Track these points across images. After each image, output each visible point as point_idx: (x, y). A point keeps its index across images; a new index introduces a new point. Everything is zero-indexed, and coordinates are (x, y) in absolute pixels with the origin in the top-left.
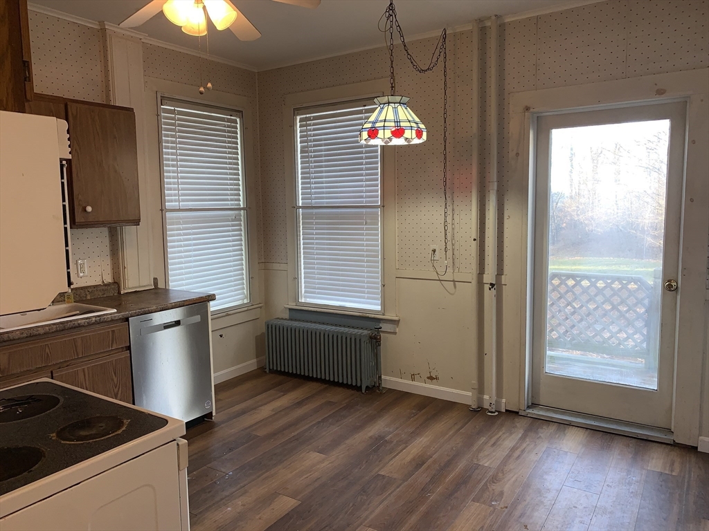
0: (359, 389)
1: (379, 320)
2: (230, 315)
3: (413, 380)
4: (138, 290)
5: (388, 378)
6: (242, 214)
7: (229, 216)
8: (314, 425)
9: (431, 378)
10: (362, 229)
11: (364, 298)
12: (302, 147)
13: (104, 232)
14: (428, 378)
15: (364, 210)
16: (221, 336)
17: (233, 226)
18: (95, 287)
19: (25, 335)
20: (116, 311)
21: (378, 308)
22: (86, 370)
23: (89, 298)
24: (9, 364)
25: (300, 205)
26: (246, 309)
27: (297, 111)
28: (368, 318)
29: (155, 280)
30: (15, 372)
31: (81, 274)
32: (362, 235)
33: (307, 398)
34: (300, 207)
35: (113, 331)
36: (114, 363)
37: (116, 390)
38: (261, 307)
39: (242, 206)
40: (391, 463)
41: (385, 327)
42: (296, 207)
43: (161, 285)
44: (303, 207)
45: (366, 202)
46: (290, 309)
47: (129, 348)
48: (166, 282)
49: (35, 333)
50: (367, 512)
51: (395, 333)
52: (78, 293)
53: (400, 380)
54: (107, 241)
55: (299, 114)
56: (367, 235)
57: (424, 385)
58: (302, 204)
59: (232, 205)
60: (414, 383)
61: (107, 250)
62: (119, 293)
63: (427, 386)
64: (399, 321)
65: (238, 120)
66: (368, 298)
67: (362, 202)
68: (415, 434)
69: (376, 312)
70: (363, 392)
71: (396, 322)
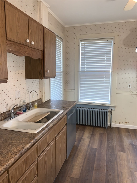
0: (105, 128)
4: (46, 101)
5: (113, 124)
6: (62, 74)
10: (104, 79)
11: (103, 100)
12: (81, 53)
14: (125, 123)
15: (105, 73)
21: (109, 103)
27: (81, 40)
28: (106, 106)
32: (104, 80)
35: (64, 119)
39: (62, 71)
42: (79, 72)
44: (81, 72)
45: (106, 70)
47: (66, 124)
55: (82, 42)
56: (105, 80)
57: (123, 125)
58: (81, 70)
60: (120, 124)
61: (39, 87)
63: (125, 125)
64: (116, 107)
65: (61, 42)
66: (105, 100)
67: (104, 70)
70: (107, 128)
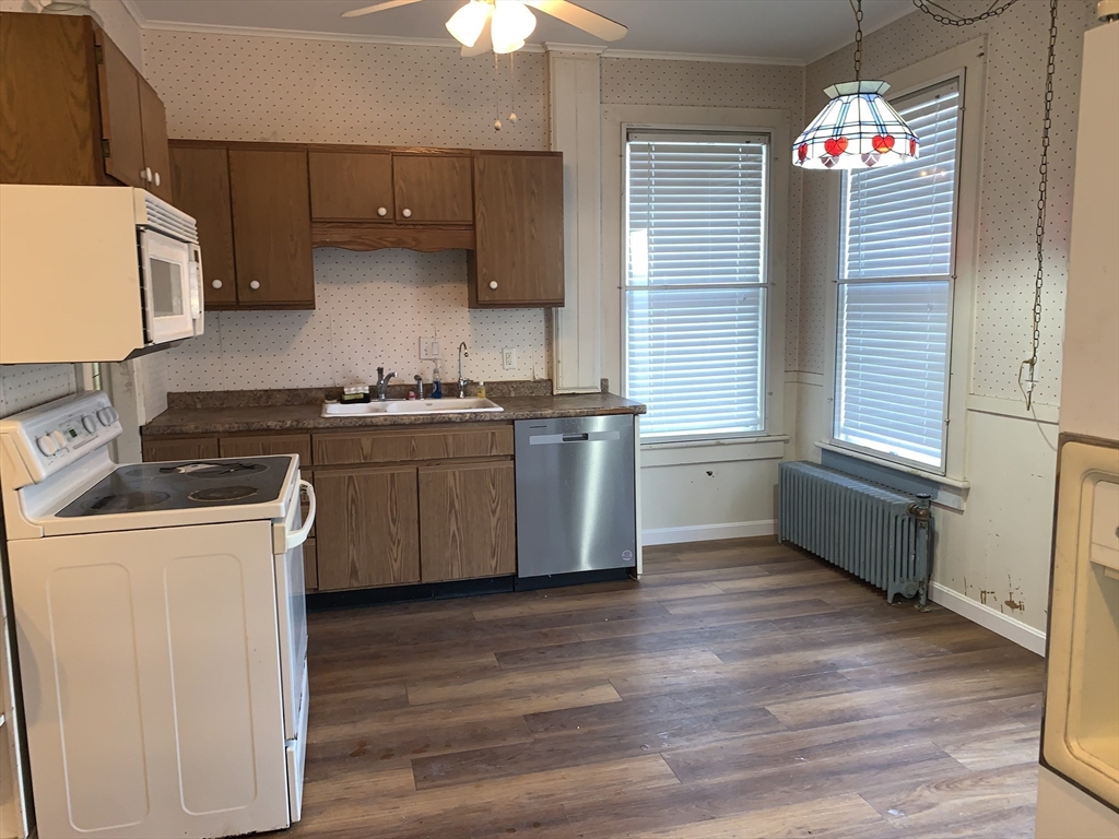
0: (883, 593)
1: (937, 485)
2: (723, 444)
3: (984, 601)
4: (577, 392)
5: (945, 589)
6: (761, 294)
7: (734, 296)
8: (755, 623)
9: (1011, 604)
10: (925, 319)
11: (920, 441)
13: (540, 313)
14: (1007, 603)
15: (927, 285)
16: (710, 474)
17: (740, 311)
18: (521, 382)
19: (388, 422)
20: (501, 409)
21: (936, 462)
22: (457, 474)
23: (513, 394)
24: (372, 449)
25: (846, 277)
26: (755, 439)
28: (919, 477)
29: (604, 382)
30: (378, 460)
31: (506, 367)
32: (924, 329)
33: (794, 588)
34: (845, 281)
35: (493, 433)
36: (493, 471)
37: (494, 506)
38: (786, 441)
39: (761, 282)
40: (802, 702)
41: (943, 497)
42: (838, 282)
43: (613, 389)
44: (849, 282)
45: (933, 270)
46: (823, 450)
47: (513, 458)
48: (622, 386)
49: (400, 422)
50: (686, 743)
51: (961, 512)
52: (500, 388)
53: (962, 597)
54: (542, 326)
56: (931, 329)
57: (998, 614)
58: (848, 275)
59: (741, 279)
60: (984, 607)
61: (542, 338)
62: (552, 393)
63: (1004, 617)
64: (968, 490)
65: (764, 148)
68: (898, 680)
69: (932, 469)
70: (890, 601)
71: (963, 492)
